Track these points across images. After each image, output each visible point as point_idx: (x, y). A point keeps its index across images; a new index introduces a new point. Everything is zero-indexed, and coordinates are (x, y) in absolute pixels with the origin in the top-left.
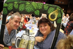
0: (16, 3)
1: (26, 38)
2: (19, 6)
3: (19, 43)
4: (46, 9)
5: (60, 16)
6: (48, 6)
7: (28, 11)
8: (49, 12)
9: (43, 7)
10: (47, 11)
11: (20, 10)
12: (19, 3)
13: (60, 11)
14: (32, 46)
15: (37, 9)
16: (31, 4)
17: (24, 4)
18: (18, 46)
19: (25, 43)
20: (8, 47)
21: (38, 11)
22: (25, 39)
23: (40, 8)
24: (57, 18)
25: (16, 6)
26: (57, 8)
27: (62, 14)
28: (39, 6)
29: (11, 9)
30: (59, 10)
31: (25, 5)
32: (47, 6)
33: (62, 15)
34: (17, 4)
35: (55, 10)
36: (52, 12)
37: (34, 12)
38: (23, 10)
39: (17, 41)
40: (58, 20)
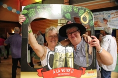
1: (62, 51)
5: (91, 18)
6: (77, 9)
8: (80, 14)
9: (73, 9)
10: (78, 13)
13: (89, 13)
14: (71, 61)
15: (67, 12)
18: (52, 66)
19: (61, 58)
20: (37, 71)
21: (69, 14)
23: (70, 10)
24: (89, 21)
36: (83, 14)
39: (49, 58)
40: (91, 22)
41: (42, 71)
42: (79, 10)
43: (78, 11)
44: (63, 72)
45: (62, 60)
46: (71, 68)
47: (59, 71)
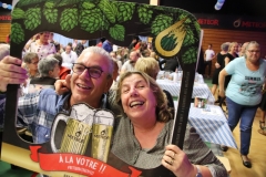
0: (50, 4)
1: (85, 117)
2: (59, 16)
3: (63, 134)
4: (146, 21)
5: (193, 41)
6: (151, 12)
7: (88, 29)
8: (157, 29)
9: (135, 15)
10: (149, 25)
11: (64, 26)
12: (61, 5)
13: (190, 24)
14: (104, 146)
15: (117, 22)
16: (97, 7)
17: (77, 7)
19: (80, 133)
21: (121, 28)
22: (80, 118)
23: (127, 17)
24: (184, 49)
25: (51, 16)
26: (182, 17)
27: (196, 35)
28: (124, 13)
29: (36, 25)
30: (188, 21)
31: (79, 10)
32: (147, 12)
33: (199, 38)
34: (55, 8)
35: (173, 23)
36: (165, 28)
37: (108, 31)
38: (72, 27)
39: (55, 128)
40: (187, 53)
41: (39, 151)
42: (154, 16)
43: (152, 19)
44: (80, 166)
45: (82, 137)
46: (100, 162)
47: (71, 160)
